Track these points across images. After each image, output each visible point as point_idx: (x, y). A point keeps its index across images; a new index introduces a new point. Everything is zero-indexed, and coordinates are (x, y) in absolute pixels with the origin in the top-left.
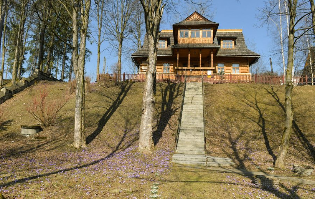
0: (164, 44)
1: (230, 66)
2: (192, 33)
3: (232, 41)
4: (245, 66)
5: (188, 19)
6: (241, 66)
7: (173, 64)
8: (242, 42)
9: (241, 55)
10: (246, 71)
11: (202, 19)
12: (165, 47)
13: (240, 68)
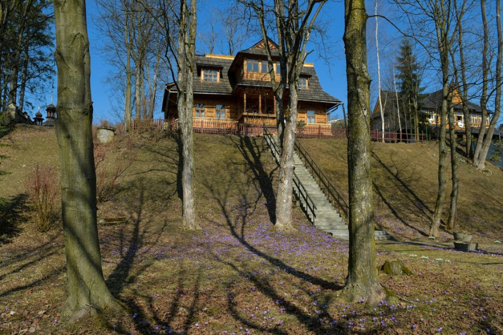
0: (215, 76)
1: (304, 113)
2: (263, 65)
3: (305, 79)
4: (322, 114)
5: (257, 46)
6: (317, 114)
7: (229, 107)
8: (316, 81)
9: (319, 99)
10: (323, 120)
11: (275, 49)
12: (216, 80)
13: (317, 116)
